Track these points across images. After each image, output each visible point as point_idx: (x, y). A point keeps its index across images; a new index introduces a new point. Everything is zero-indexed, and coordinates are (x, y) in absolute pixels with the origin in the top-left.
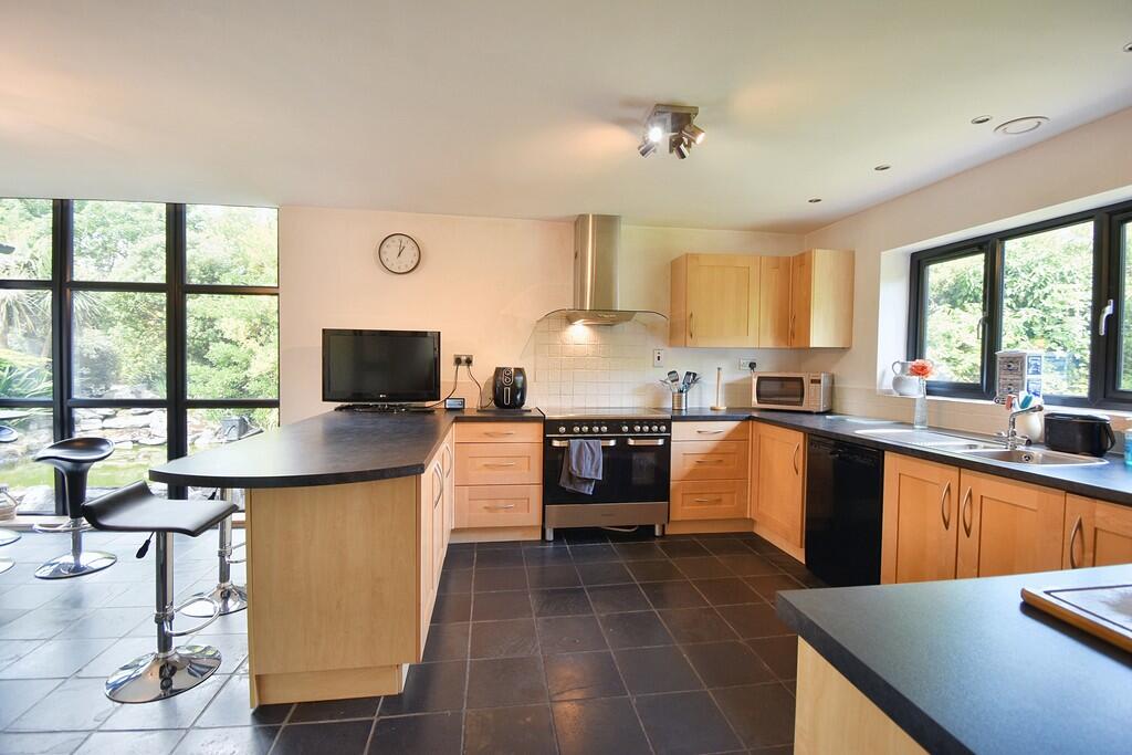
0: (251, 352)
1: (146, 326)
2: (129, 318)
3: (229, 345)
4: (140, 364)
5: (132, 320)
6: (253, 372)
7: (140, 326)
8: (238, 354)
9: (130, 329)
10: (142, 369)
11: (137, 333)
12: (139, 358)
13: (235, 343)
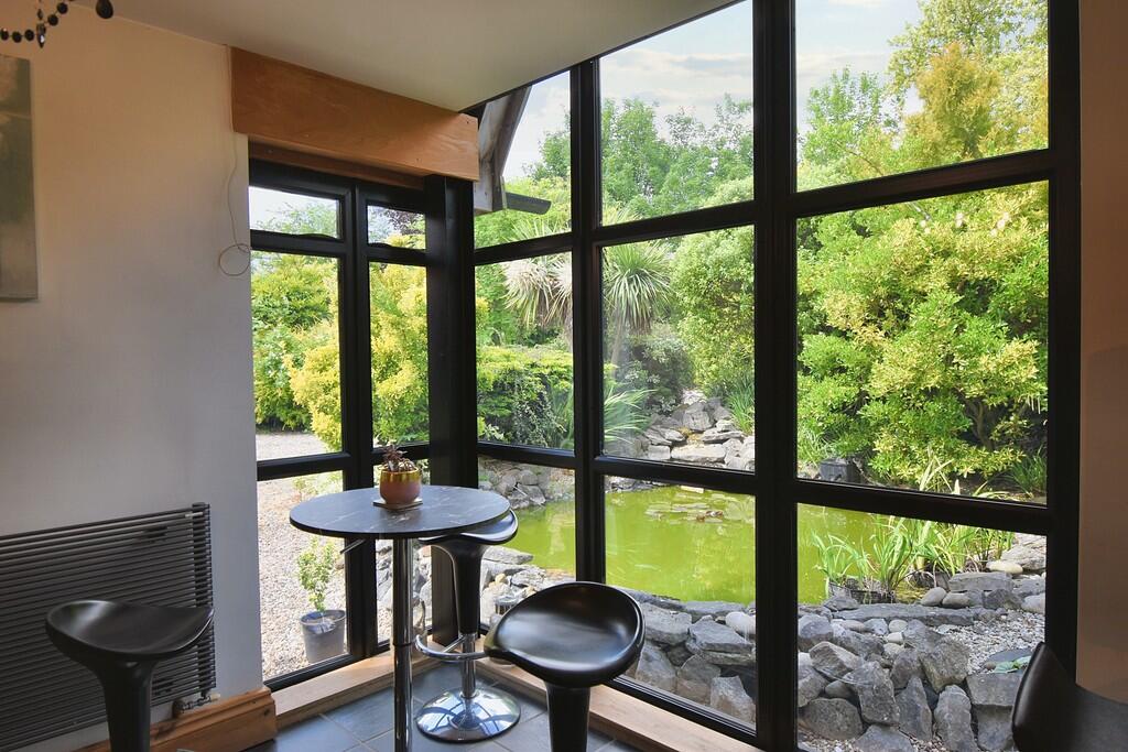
0: (870, 348)
1: (721, 315)
2: (699, 306)
3: (832, 338)
4: (714, 367)
5: (704, 308)
6: (878, 386)
7: (714, 315)
8: (848, 352)
9: (701, 320)
10: (715, 374)
11: (710, 326)
12: (713, 359)
13: (844, 334)
